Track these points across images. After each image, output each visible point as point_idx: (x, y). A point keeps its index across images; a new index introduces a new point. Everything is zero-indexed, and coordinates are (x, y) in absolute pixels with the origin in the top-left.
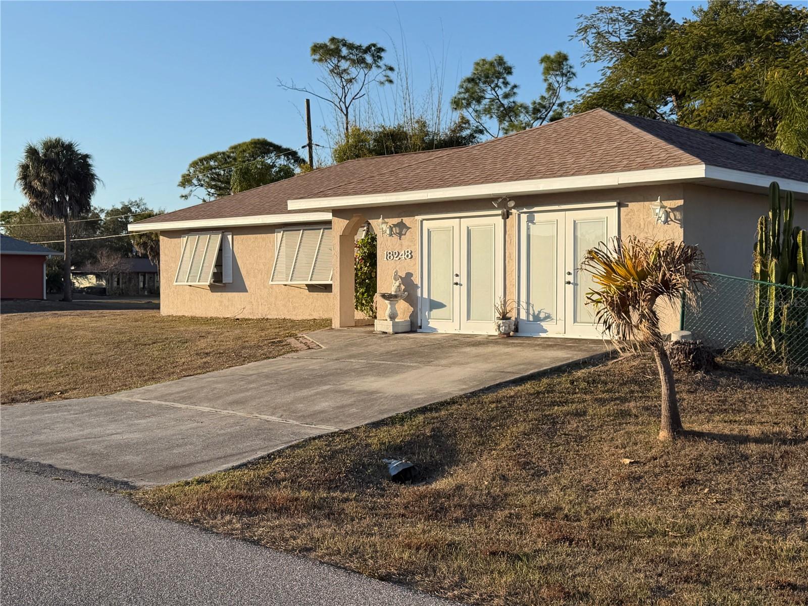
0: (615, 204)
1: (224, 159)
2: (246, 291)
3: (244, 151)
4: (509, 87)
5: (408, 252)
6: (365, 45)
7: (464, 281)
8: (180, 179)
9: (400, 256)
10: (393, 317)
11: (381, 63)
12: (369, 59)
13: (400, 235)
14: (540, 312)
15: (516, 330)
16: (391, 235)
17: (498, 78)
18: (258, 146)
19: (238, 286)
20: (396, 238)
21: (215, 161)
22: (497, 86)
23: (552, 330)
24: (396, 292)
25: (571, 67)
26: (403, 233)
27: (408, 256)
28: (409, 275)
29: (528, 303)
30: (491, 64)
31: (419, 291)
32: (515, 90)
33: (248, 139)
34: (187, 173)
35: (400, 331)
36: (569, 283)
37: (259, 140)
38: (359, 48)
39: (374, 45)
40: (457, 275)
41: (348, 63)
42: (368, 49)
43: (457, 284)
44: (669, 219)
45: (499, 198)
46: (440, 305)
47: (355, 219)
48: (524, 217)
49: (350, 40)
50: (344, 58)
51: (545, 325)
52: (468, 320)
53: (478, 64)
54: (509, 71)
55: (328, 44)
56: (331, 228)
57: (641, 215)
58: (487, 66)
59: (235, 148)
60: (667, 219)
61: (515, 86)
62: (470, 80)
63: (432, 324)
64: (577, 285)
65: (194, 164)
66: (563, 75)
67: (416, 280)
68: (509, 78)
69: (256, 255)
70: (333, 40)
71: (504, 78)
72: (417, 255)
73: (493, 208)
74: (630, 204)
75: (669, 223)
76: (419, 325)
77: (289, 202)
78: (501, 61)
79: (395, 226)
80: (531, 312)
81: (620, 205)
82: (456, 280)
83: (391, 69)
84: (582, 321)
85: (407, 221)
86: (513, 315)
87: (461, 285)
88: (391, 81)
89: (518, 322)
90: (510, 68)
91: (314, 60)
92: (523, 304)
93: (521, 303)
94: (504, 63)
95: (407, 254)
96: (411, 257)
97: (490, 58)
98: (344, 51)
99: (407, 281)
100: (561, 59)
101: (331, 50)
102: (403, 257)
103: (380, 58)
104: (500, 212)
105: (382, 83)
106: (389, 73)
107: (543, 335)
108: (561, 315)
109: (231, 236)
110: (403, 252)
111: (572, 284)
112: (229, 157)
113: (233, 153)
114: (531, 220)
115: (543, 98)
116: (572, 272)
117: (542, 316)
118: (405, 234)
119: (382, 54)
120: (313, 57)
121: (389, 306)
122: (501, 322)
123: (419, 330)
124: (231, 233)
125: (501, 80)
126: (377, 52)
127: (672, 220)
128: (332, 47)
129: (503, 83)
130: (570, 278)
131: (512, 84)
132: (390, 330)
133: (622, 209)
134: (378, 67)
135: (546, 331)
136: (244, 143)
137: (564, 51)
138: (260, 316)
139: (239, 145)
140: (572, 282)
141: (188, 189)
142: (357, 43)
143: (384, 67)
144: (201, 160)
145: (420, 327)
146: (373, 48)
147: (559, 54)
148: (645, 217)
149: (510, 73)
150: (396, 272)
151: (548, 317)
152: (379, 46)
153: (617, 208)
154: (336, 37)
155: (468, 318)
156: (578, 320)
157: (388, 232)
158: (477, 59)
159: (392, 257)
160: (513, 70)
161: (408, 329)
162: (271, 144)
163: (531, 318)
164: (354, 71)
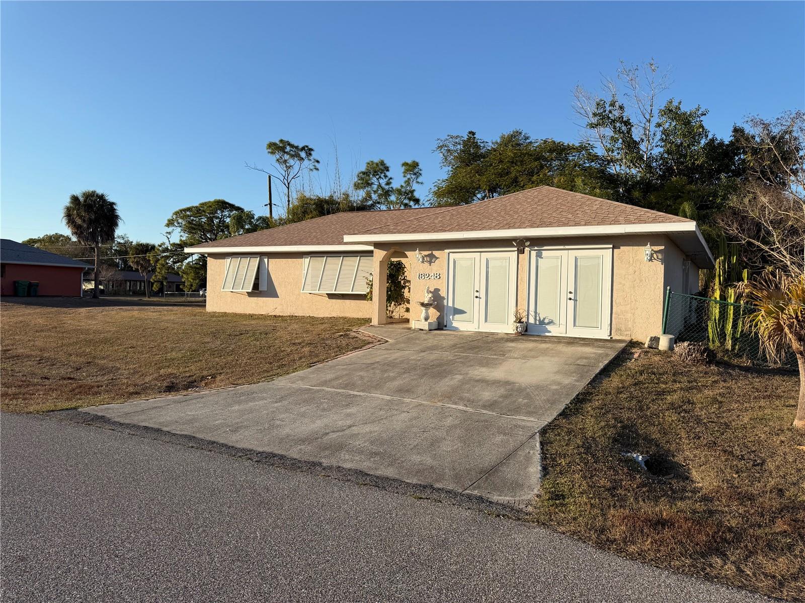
0: (611, 246)
1: (198, 211)
2: (277, 297)
3: (210, 206)
4: (387, 179)
5: (437, 274)
6: (301, 146)
7: (482, 294)
8: (166, 222)
9: (430, 277)
10: (426, 319)
11: (311, 158)
12: (303, 154)
13: (430, 262)
14: (544, 319)
15: (526, 331)
16: (423, 262)
17: (381, 173)
18: (220, 204)
19: (272, 293)
20: (427, 264)
21: (190, 211)
22: (380, 177)
23: (554, 331)
24: (429, 301)
25: (420, 170)
26: (433, 261)
27: (436, 277)
28: (437, 290)
29: (536, 312)
30: (377, 164)
31: (445, 301)
32: (391, 180)
33: (212, 200)
34: (172, 218)
35: (433, 329)
36: (570, 299)
37: (219, 200)
38: (297, 147)
39: (307, 147)
40: (477, 291)
41: (288, 156)
42: (303, 149)
43: (477, 297)
44: (653, 258)
45: (517, 239)
46: (461, 312)
47: (392, 250)
48: (534, 253)
49: (293, 142)
50: (287, 153)
51: (549, 327)
52: (485, 322)
53: (368, 163)
54: (387, 169)
55: (278, 143)
56: (373, 256)
57: (631, 254)
58: (375, 165)
59: (203, 204)
60: (651, 258)
61: (391, 178)
62: (364, 173)
63: (455, 324)
64: (577, 300)
65: (176, 213)
66: (415, 174)
67: (443, 293)
68: (388, 173)
69: (287, 273)
70: (281, 141)
71: (385, 173)
72: (444, 276)
73: (513, 246)
74: (621, 247)
75: (653, 261)
76: (445, 324)
77: (345, 237)
78: (382, 163)
79: (426, 256)
80: (538, 318)
81: (613, 248)
82: (477, 294)
83: (318, 162)
84: (580, 325)
85: (436, 253)
86: (524, 320)
87: (480, 298)
88: (317, 169)
89: (527, 325)
90: (388, 167)
91: (269, 152)
92: (532, 313)
93: (530, 312)
94: (385, 164)
95: (436, 275)
96: (440, 278)
97: (376, 160)
98: (288, 149)
99: (436, 293)
100: (415, 165)
101: (281, 147)
102: (433, 277)
103: (310, 154)
104: (516, 249)
105: (311, 170)
106: (316, 164)
107: (547, 334)
108: (563, 321)
109: (267, 259)
110: (433, 274)
111: (573, 300)
112: (200, 210)
113: (202, 207)
114: (539, 255)
115: (402, 186)
116: (573, 291)
117: (546, 321)
118: (434, 262)
119: (312, 152)
120: (268, 150)
121: (424, 311)
122: (518, 324)
123: (444, 328)
124: (267, 257)
125: (383, 174)
126: (309, 151)
127: (655, 259)
128: (281, 145)
129: (384, 176)
130: (572, 296)
131: (389, 177)
132: (426, 328)
133: (615, 250)
134: (310, 160)
135: (550, 332)
136: (210, 202)
137: (417, 161)
138: (289, 314)
139: (206, 203)
140: (573, 298)
141: (170, 229)
142: (296, 145)
143: (313, 161)
144: (181, 211)
145: (446, 326)
146: (306, 148)
147: (414, 162)
148: (634, 256)
149: (388, 170)
150: (429, 288)
151: (551, 322)
152: (310, 147)
153: (611, 249)
154: (283, 139)
155: (486, 321)
156: (577, 324)
157: (421, 260)
158: (368, 161)
159: (423, 277)
160: (389, 169)
161: (436, 328)
162: (228, 203)
163: (538, 323)
164: (291, 162)
